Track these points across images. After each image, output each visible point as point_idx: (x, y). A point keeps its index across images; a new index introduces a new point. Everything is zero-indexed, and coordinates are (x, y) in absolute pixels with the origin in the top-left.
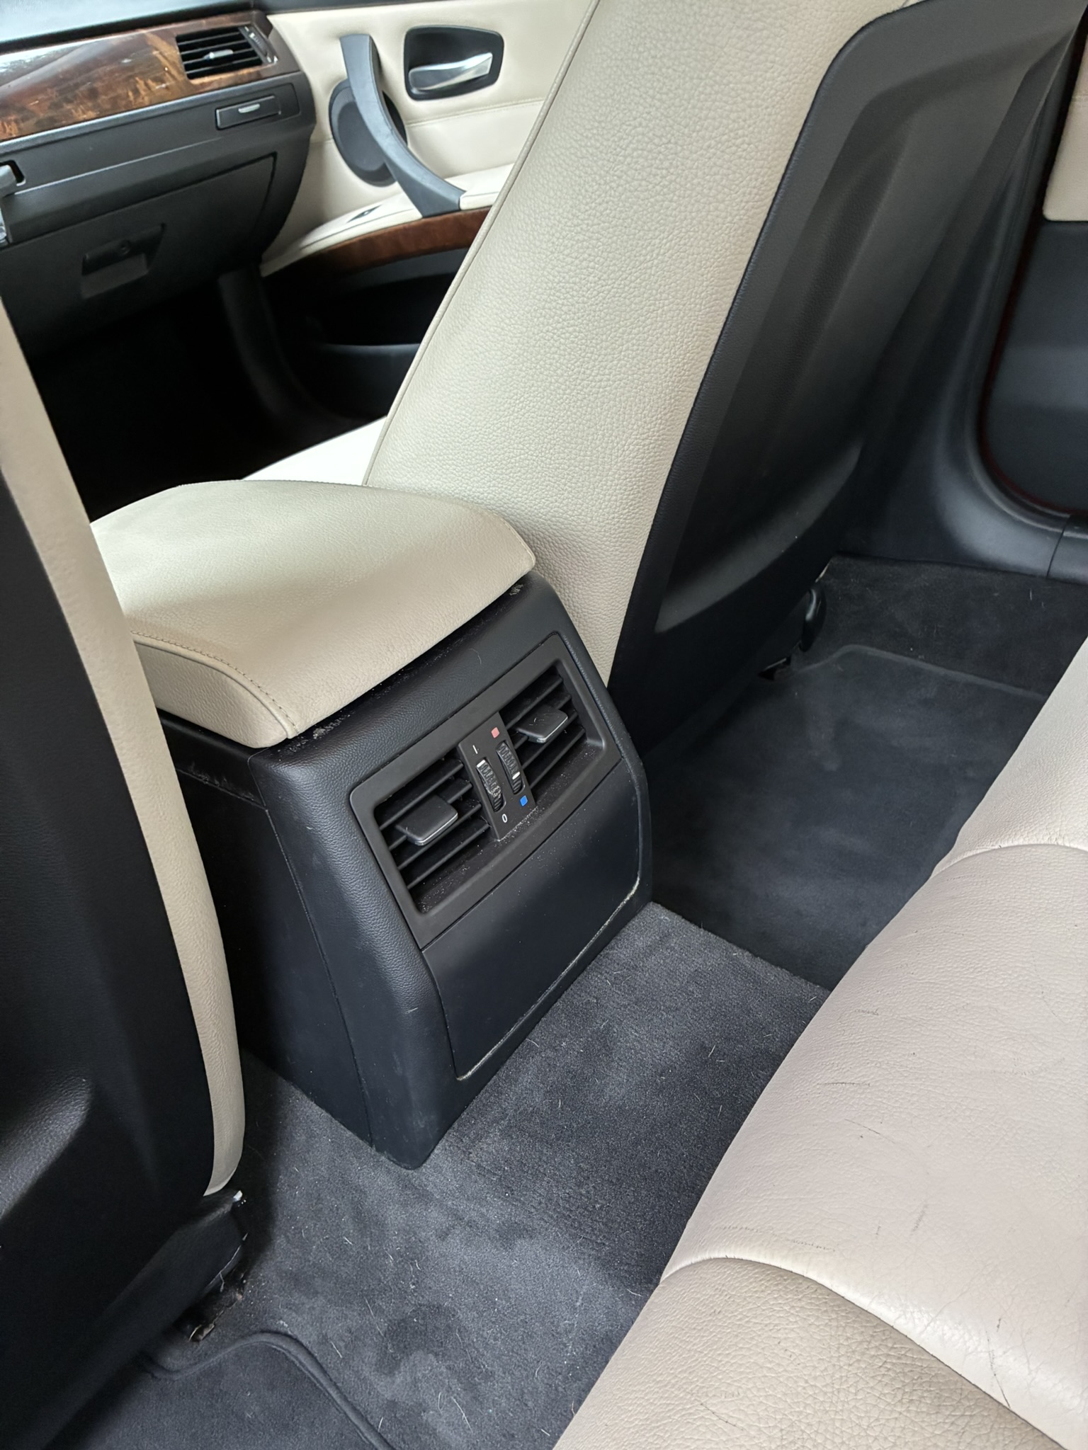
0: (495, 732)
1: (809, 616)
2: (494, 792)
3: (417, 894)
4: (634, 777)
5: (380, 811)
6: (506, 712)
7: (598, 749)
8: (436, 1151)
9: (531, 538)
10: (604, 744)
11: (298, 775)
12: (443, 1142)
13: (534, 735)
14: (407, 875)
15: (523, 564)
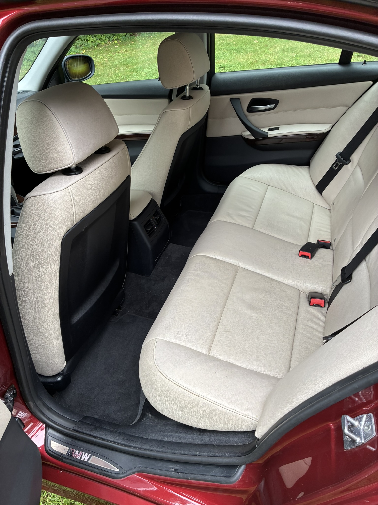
0: (153, 217)
1: (181, 205)
2: (154, 224)
3: (149, 236)
4: (168, 223)
5: (144, 226)
6: (154, 215)
7: (163, 220)
8: (153, 272)
9: (151, 194)
10: (164, 219)
11: (136, 223)
12: (154, 270)
13: (156, 218)
14: (148, 233)
15: (151, 197)
